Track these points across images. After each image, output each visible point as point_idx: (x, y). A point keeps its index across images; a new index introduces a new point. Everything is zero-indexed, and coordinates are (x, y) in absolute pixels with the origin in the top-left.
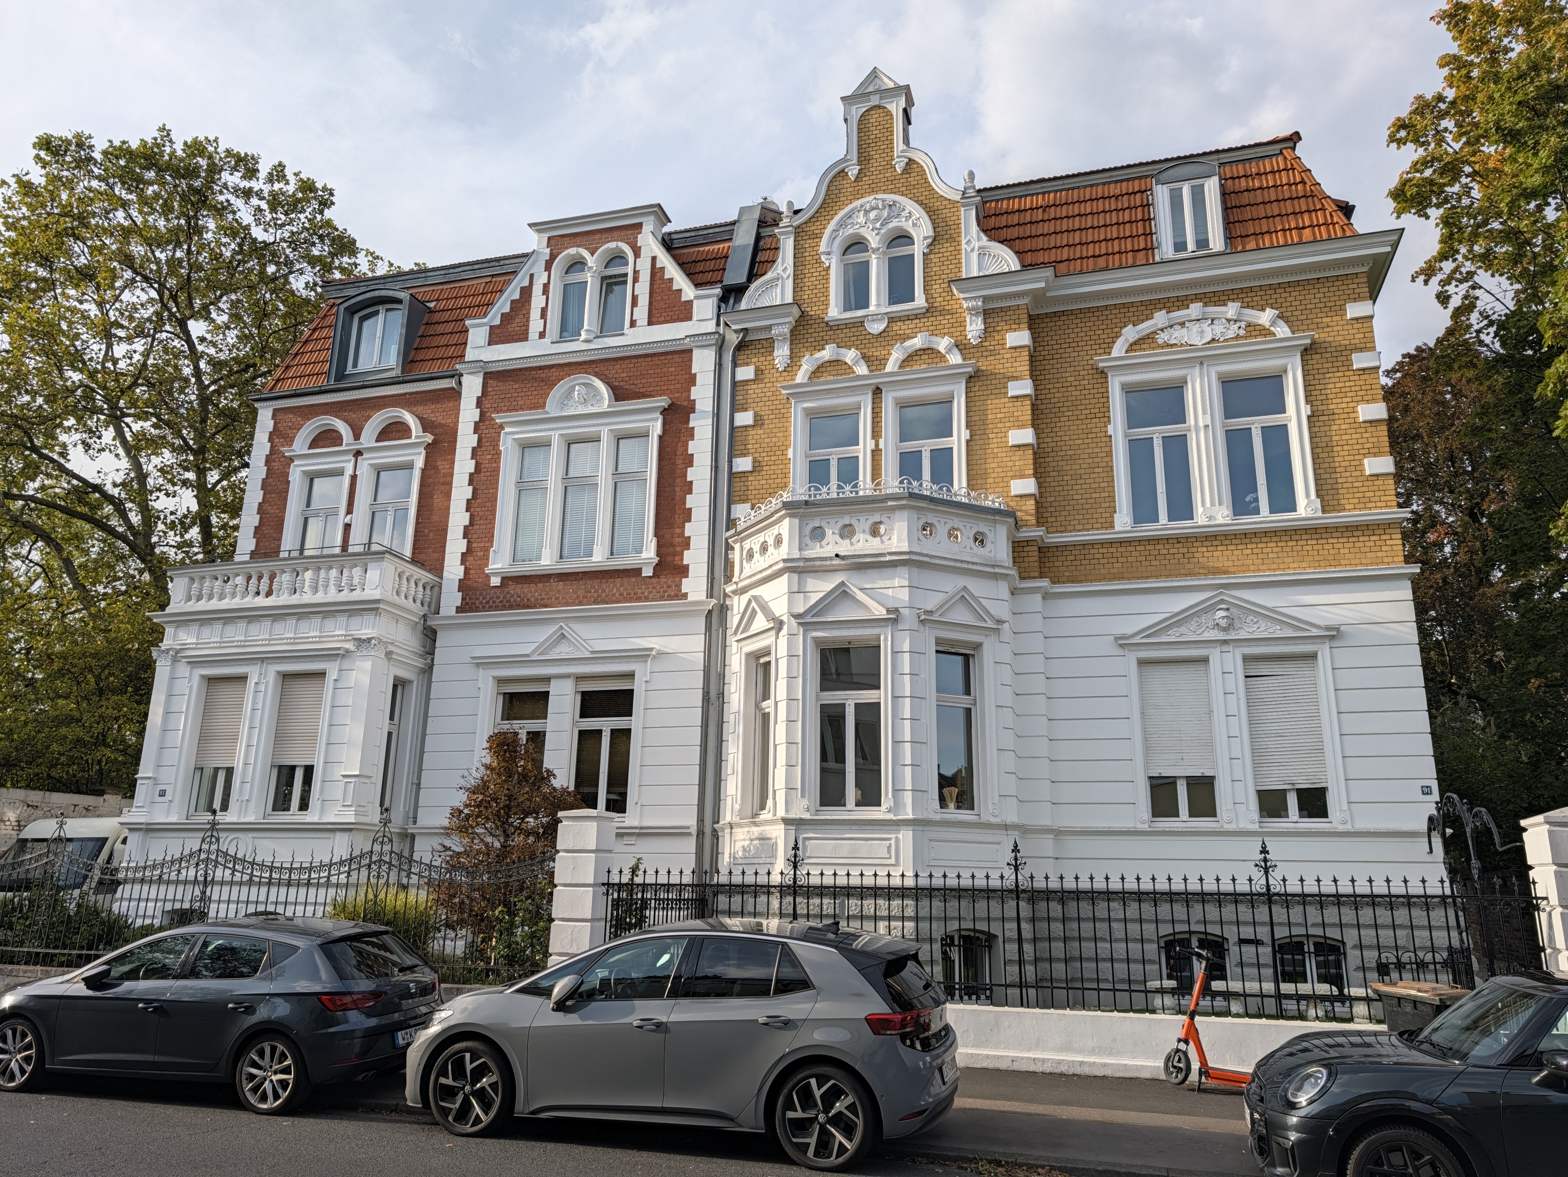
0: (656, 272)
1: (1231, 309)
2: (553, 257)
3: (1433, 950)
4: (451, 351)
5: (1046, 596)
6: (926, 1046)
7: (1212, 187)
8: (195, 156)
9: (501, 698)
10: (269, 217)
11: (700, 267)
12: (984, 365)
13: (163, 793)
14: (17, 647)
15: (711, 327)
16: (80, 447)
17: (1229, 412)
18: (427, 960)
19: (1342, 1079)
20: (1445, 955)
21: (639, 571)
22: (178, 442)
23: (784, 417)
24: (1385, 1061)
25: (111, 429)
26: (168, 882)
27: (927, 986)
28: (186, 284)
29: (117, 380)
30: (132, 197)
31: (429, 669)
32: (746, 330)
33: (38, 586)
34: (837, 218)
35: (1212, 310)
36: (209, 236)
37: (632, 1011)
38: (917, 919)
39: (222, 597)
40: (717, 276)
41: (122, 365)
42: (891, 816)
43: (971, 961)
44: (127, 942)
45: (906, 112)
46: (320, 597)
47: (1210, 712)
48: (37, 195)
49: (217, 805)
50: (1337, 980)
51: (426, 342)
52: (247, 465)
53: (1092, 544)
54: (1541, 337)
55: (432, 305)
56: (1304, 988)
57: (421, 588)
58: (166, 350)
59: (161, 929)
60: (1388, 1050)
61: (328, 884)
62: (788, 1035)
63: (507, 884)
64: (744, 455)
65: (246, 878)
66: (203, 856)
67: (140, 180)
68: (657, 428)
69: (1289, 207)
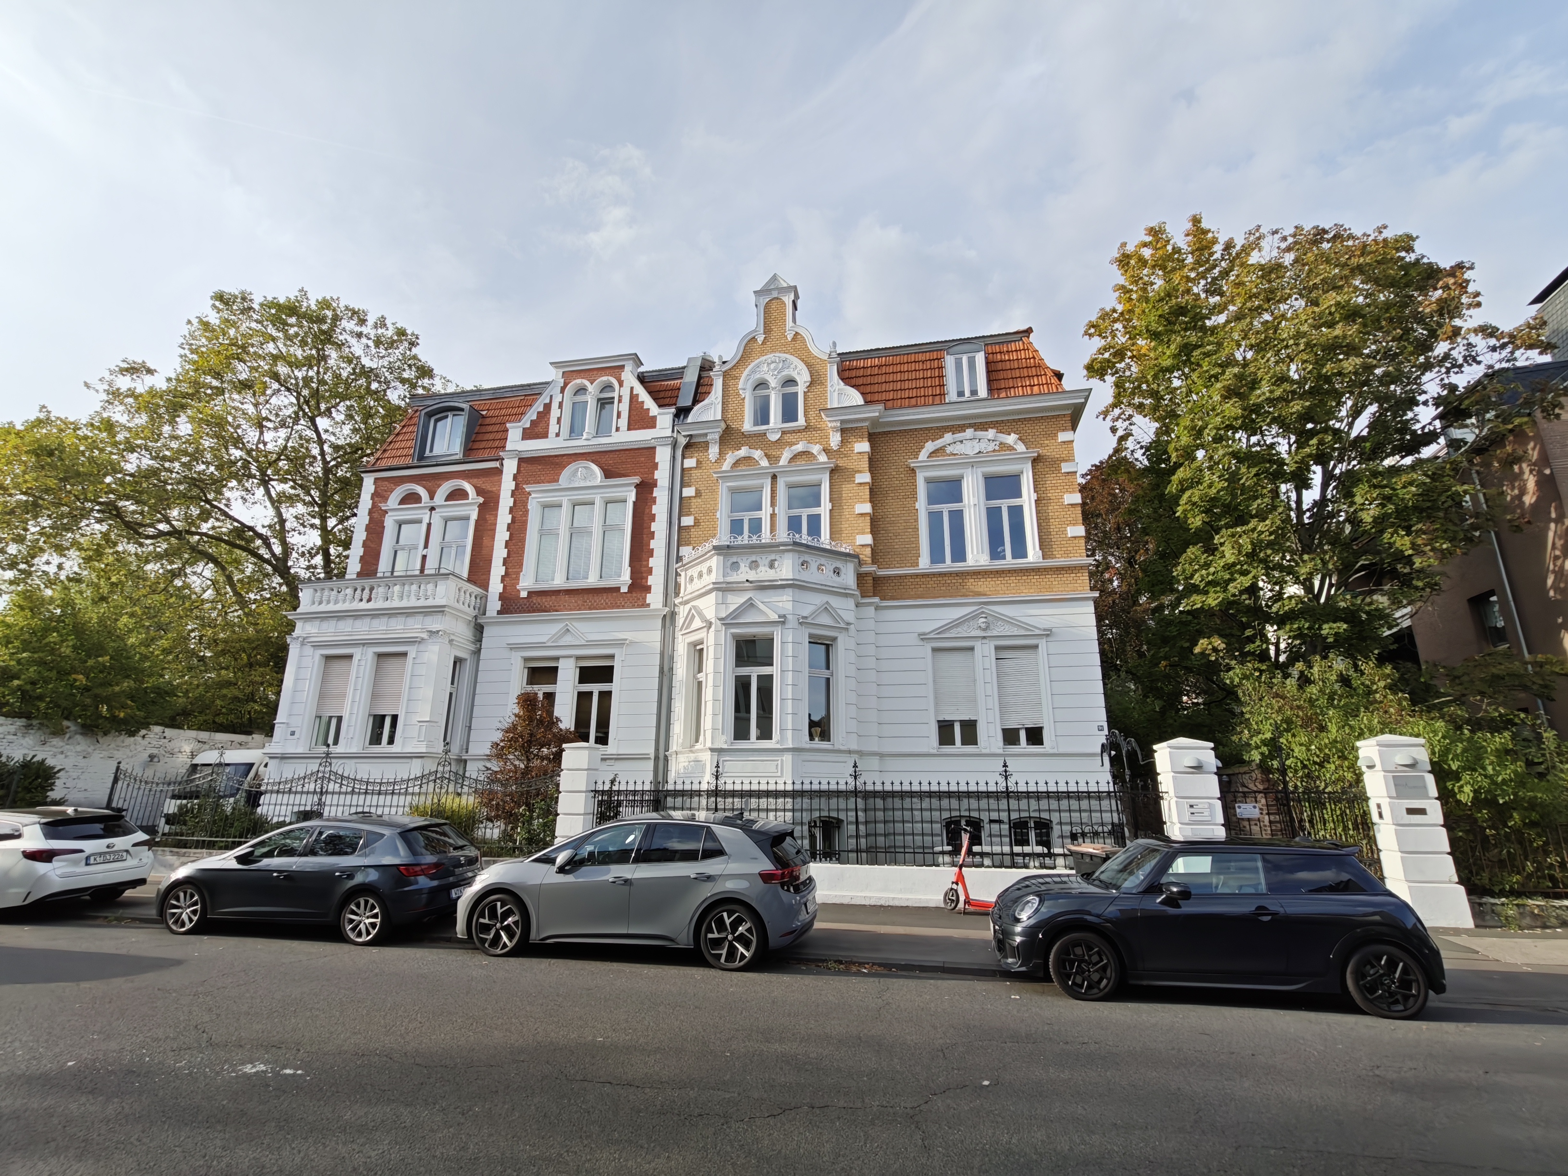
0: (633, 397)
1: (991, 433)
2: (566, 384)
3: (1102, 824)
4: (497, 444)
5: (877, 608)
6: (797, 890)
7: (980, 359)
8: (323, 309)
9: (526, 671)
10: (374, 351)
11: (662, 395)
12: (841, 463)
13: (293, 733)
14: (193, 635)
15: (668, 433)
16: (240, 501)
17: (988, 498)
18: (473, 842)
19: (1047, 903)
20: (1110, 827)
21: (619, 588)
22: (308, 499)
23: (714, 491)
24: (1073, 891)
25: (262, 488)
26: (296, 793)
27: (798, 852)
28: (315, 394)
29: (266, 456)
30: (281, 335)
31: (478, 652)
32: (691, 436)
33: (209, 594)
34: (750, 367)
35: (980, 434)
36: (331, 362)
37: (609, 872)
38: (793, 810)
39: (336, 602)
40: (673, 401)
41: (270, 447)
42: (778, 746)
43: (828, 837)
44: (267, 832)
45: (794, 303)
46: (404, 603)
47: (975, 680)
48: (214, 331)
49: (331, 741)
50: (1047, 844)
51: (480, 437)
52: (355, 515)
53: (905, 576)
54: (1170, 457)
55: (484, 413)
56: (1027, 849)
57: (473, 598)
58: (301, 437)
59: (291, 823)
60: (1075, 885)
61: (406, 794)
62: (710, 885)
63: (528, 792)
64: (688, 515)
65: (350, 789)
66: (320, 775)
67: (285, 324)
68: (632, 496)
69: (1025, 372)
